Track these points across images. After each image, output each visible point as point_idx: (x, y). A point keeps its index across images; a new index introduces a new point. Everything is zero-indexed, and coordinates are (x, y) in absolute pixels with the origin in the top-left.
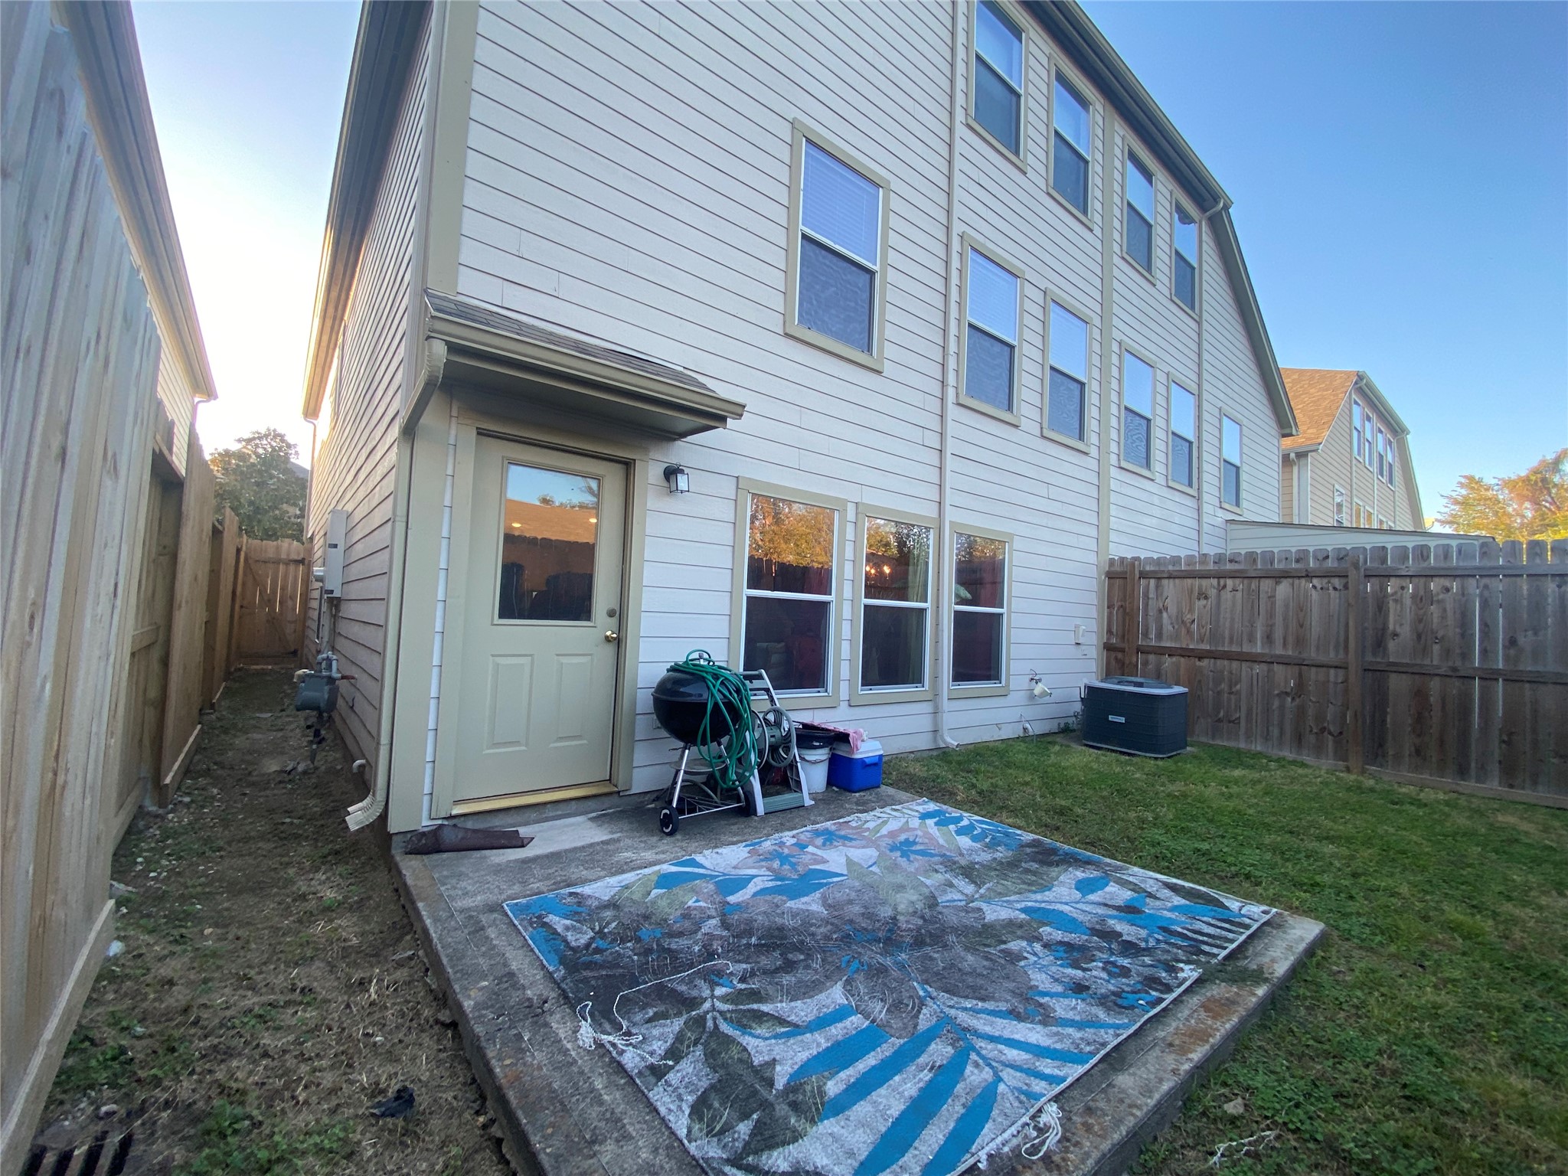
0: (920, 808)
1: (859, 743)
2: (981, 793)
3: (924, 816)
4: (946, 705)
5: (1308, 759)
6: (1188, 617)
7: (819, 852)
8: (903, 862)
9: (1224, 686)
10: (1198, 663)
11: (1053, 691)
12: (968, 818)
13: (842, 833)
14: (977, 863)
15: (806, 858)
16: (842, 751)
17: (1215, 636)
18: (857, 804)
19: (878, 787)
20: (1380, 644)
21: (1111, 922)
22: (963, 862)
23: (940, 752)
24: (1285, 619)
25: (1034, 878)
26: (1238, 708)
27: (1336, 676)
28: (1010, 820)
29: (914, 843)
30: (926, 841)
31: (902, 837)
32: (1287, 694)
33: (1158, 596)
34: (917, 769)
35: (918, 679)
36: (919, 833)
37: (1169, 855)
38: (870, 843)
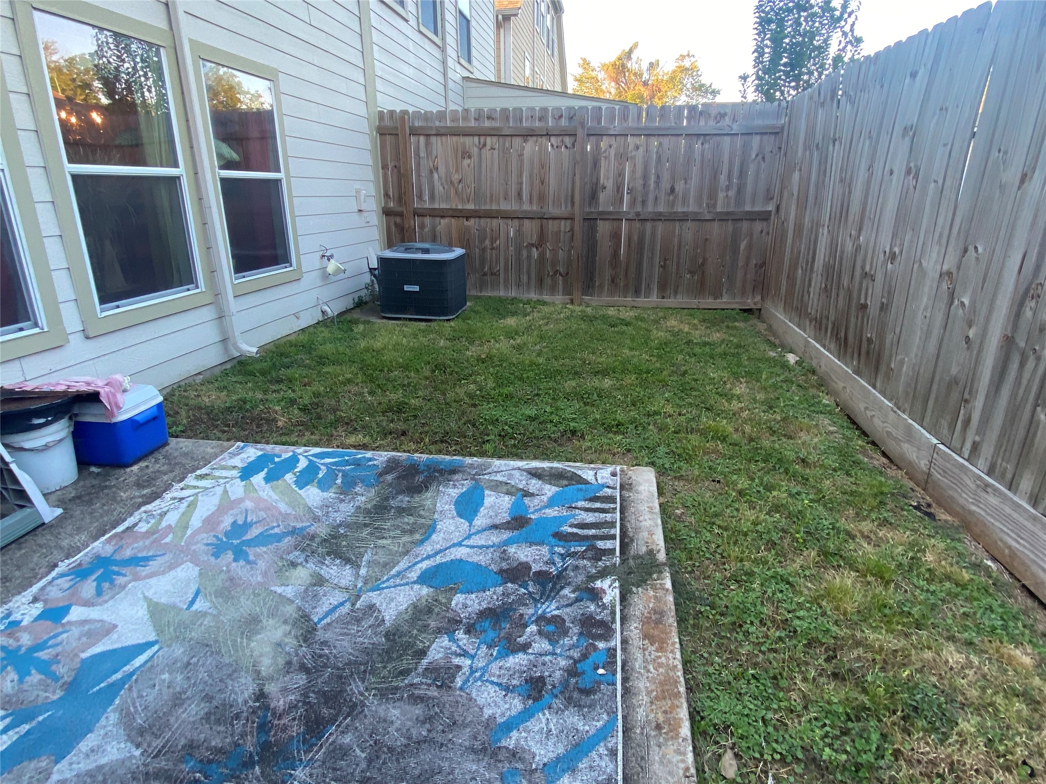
0: (237, 461)
1: (120, 397)
2: (304, 409)
3: (247, 473)
4: (233, 305)
5: (546, 298)
6: (456, 177)
7: (94, 613)
8: (239, 568)
9: (487, 242)
10: (466, 223)
11: (346, 266)
12: (305, 454)
13: (128, 553)
14: (340, 525)
15: (69, 638)
16: (91, 416)
17: (478, 195)
18: (139, 485)
19: (166, 444)
20: (593, 197)
21: (512, 550)
22: (322, 531)
23: (235, 362)
24: (531, 176)
25: (411, 520)
26: (498, 260)
27: (565, 225)
28: (352, 440)
29: (247, 526)
30: (262, 514)
31: (226, 523)
32: (533, 245)
33: (429, 153)
34: (212, 398)
35: (186, 277)
36: (249, 504)
37: (510, 431)
38: (180, 555)
